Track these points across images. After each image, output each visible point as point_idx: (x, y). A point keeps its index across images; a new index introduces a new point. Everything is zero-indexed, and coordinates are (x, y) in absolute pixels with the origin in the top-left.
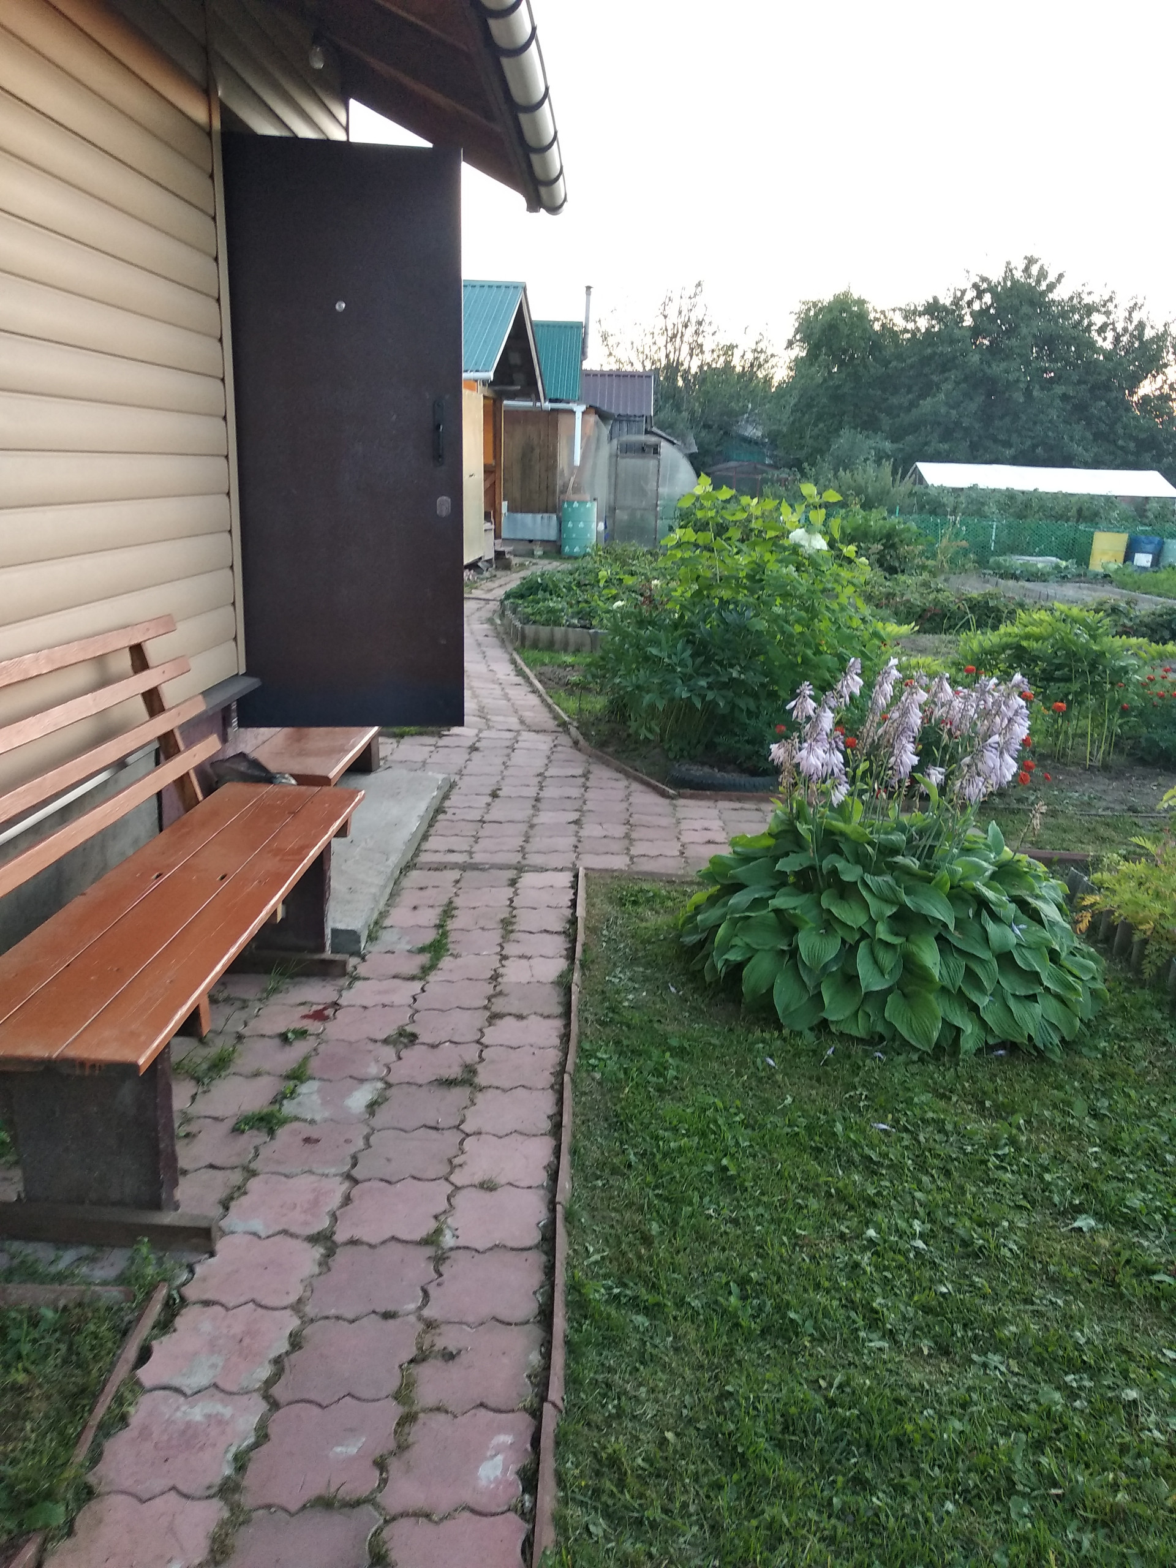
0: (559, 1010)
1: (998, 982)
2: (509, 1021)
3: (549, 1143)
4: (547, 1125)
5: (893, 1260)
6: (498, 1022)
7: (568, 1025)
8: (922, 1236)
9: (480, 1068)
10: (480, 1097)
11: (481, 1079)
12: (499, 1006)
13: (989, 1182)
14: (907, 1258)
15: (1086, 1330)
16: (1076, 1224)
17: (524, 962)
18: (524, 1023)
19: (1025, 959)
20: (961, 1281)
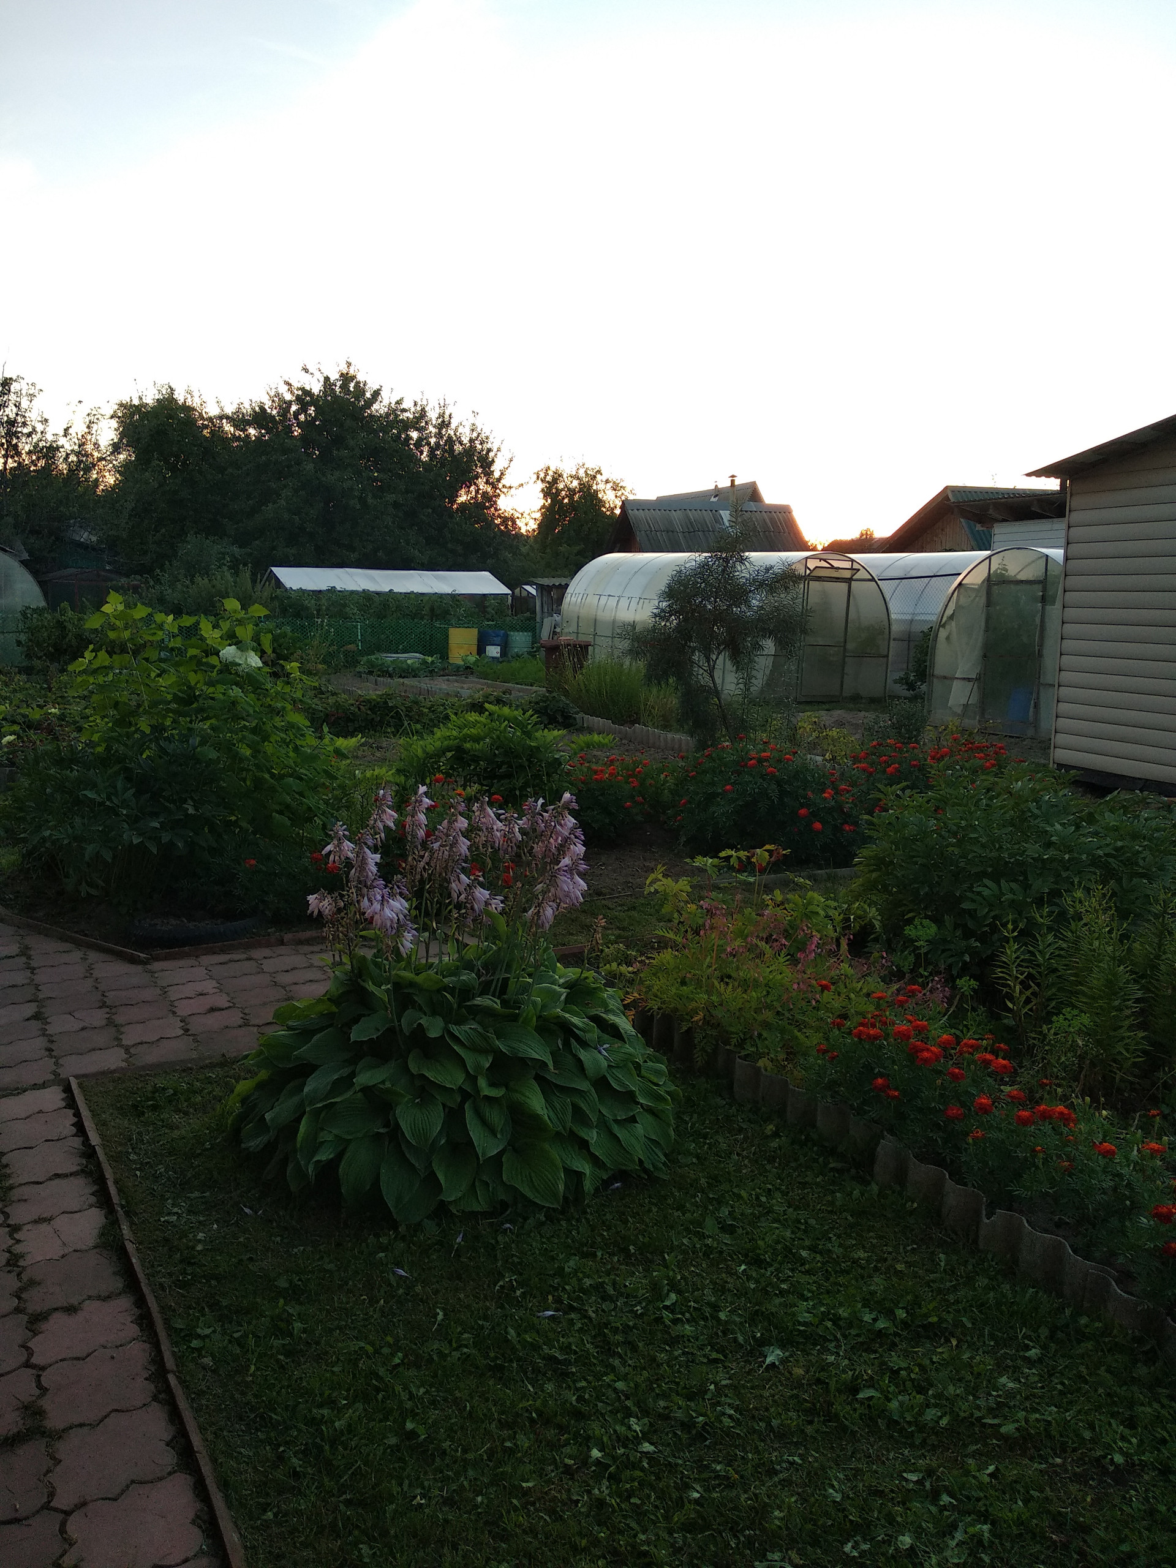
0: (119, 1284)
1: (600, 1111)
2: (58, 1321)
3: (182, 1483)
4: (169, 1458)
5: (633, 1480)
6: (44, 1326)
7: (140, 1301)
8: (646, 1437)
9: (46, 1403)
10: (63, 1448)
11: (54, 1421)
12: (36, 1301)
13: (674, 1341)
14: (643, 1469)
15: (835, 1483)
16: (769, 1360)
17: (44, 1227)
18: (80, 1316)
19: (617, 1079)
20: (705, 1475)
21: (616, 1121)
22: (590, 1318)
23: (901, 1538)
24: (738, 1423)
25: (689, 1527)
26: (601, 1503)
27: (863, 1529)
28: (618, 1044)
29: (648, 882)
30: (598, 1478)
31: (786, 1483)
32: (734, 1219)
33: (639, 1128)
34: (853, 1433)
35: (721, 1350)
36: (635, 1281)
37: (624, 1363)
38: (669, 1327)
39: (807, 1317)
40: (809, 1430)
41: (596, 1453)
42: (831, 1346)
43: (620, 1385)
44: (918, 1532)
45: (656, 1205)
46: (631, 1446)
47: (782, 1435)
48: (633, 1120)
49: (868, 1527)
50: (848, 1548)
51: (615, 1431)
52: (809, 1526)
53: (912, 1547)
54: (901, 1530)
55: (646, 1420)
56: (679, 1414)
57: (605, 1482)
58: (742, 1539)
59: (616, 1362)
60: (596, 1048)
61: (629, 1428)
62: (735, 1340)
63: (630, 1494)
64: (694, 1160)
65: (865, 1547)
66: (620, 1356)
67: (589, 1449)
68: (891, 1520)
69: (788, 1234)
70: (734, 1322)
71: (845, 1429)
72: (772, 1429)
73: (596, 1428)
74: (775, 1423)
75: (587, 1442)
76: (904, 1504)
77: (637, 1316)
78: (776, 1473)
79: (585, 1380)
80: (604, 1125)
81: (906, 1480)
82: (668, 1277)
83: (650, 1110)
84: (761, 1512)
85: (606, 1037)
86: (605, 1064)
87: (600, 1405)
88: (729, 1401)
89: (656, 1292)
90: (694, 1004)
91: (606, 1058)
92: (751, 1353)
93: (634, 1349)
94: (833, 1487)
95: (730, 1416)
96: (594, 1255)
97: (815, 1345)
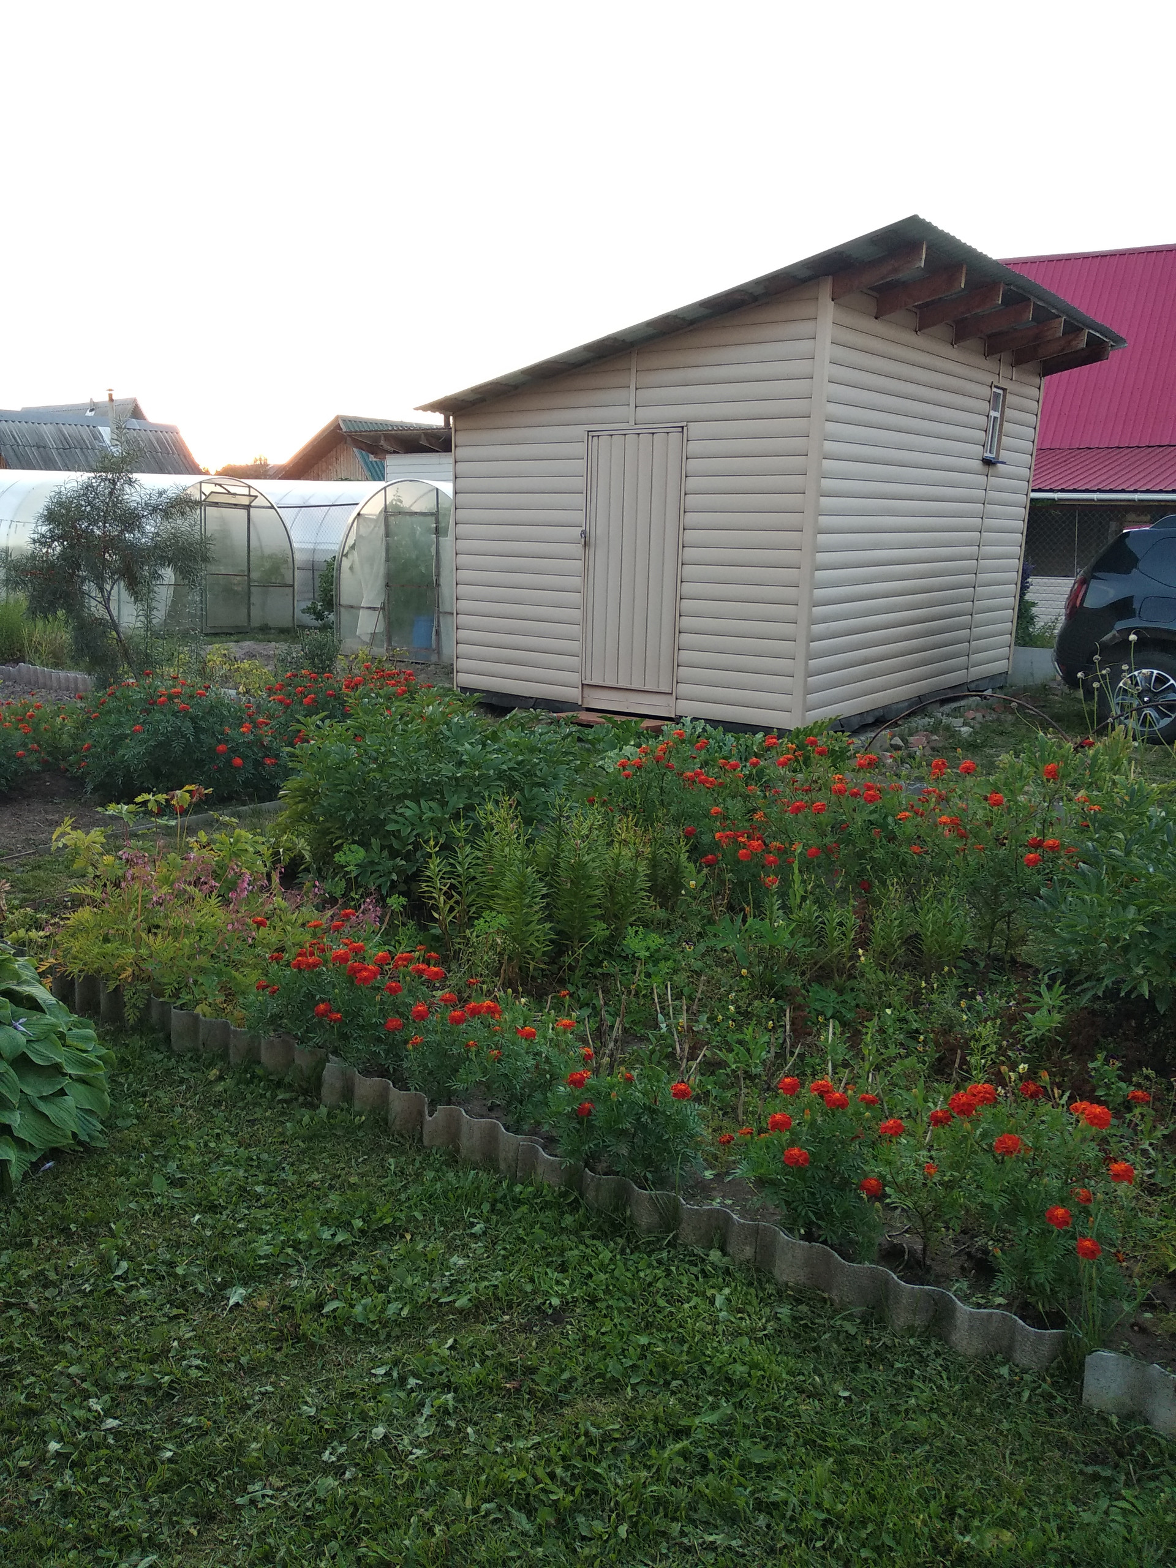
1: (21, 1091)
8: (108, 1413)
19: (41, 1055)
21: (41, 1098)
22: (33, 1312)
23: (375, 1430)
24: (206, 1370)
25: (165, 1488)
26: (65, 1494)
27: (340, 1433)
28: (36, 1016)
29: (54, 837)
30: (58, 1470)
31: (259, 1414)
32: (183, 1172)
33: (69, 1101)
34: (322, 1347)
35: (182, 1305)
36: (81, 1259)
37: (76, 1345)
38: (121, 1297)
39: (267, 1249)
40: (278, 1357)
41: (54, 1446)
42: (293, 1271)
43: (73, 1370)
44: (390, 1420)
45: (96, 1175)
46: (93, 1427)
47: (251, 1370)
48: (62, 1093)
49: (344, 1430)
50: (326, 1456)
51: (74, 1417)
52: (287, 1448)
53: (385, 1436)
54: (373, 1422)
55: (107, 1397)
56: (143, 1381)
57: (68, 1472)
58: (221, 1481)
59: (67, 1347)
60: (10, 1025)
61: (90, 1410)
62: (195, 1291)
63: (98, 1474)
64: (135, 1121)
65: (342, 1449)
66: (71, 1340)
67: (46, 1443)
68: (364, 1417)
69: (241, 1173)
70: (193, 1274)
71: (312, 1345)
72: (242, 1368)
73: (50, 1420)
74: (244, 1360)
75: (43, 1437)
76: (375, 1398)
77: (85, 1294)
78: (249, 1407)
79: (33, 1375)
80: (28, 1105)
81: (375, 1375)
82: (117, 1247)
83: (82, 1080)
84: (237, 1448)
85: (21, 1010)
86: (24, 1039)
87: (53, 1395)
88: (194, 1352)
89: (105, 1264)
90: (120, 961)
91: (23, 1033)
92: (213, 1299)
93: (85, 1327)
94: (306, 1403)
95: (197, 1367)
96: (29, 1244)
97: (277, 1274)
